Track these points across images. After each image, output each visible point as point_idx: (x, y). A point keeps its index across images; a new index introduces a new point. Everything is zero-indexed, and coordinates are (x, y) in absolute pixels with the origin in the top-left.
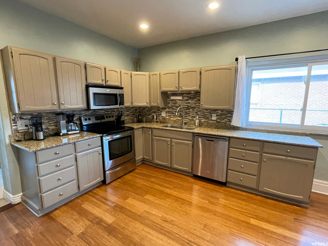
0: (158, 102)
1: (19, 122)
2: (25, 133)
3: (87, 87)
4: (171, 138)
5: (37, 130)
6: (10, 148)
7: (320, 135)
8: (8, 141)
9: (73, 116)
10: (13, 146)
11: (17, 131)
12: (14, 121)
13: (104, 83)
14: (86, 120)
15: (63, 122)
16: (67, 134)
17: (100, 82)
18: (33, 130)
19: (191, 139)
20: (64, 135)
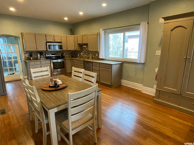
0: (77, 48)
1: (26, 54)
2: (28, 58)
3: (47, 42)
4: (78, 63)
5: (31, 57)
6: (24, 62)
7: (129, 62)
8: (23, 60)
9: (42, 53)
10: (25, 61)
11: (26, 57)
12: (25, 54)
13: (53, 41)
14: (48, 55)
15: (39, 55)
16: (40, 59)
17: (51, 41)
18: (30, 57)
19: (83, 63)
20: (39, 59)
